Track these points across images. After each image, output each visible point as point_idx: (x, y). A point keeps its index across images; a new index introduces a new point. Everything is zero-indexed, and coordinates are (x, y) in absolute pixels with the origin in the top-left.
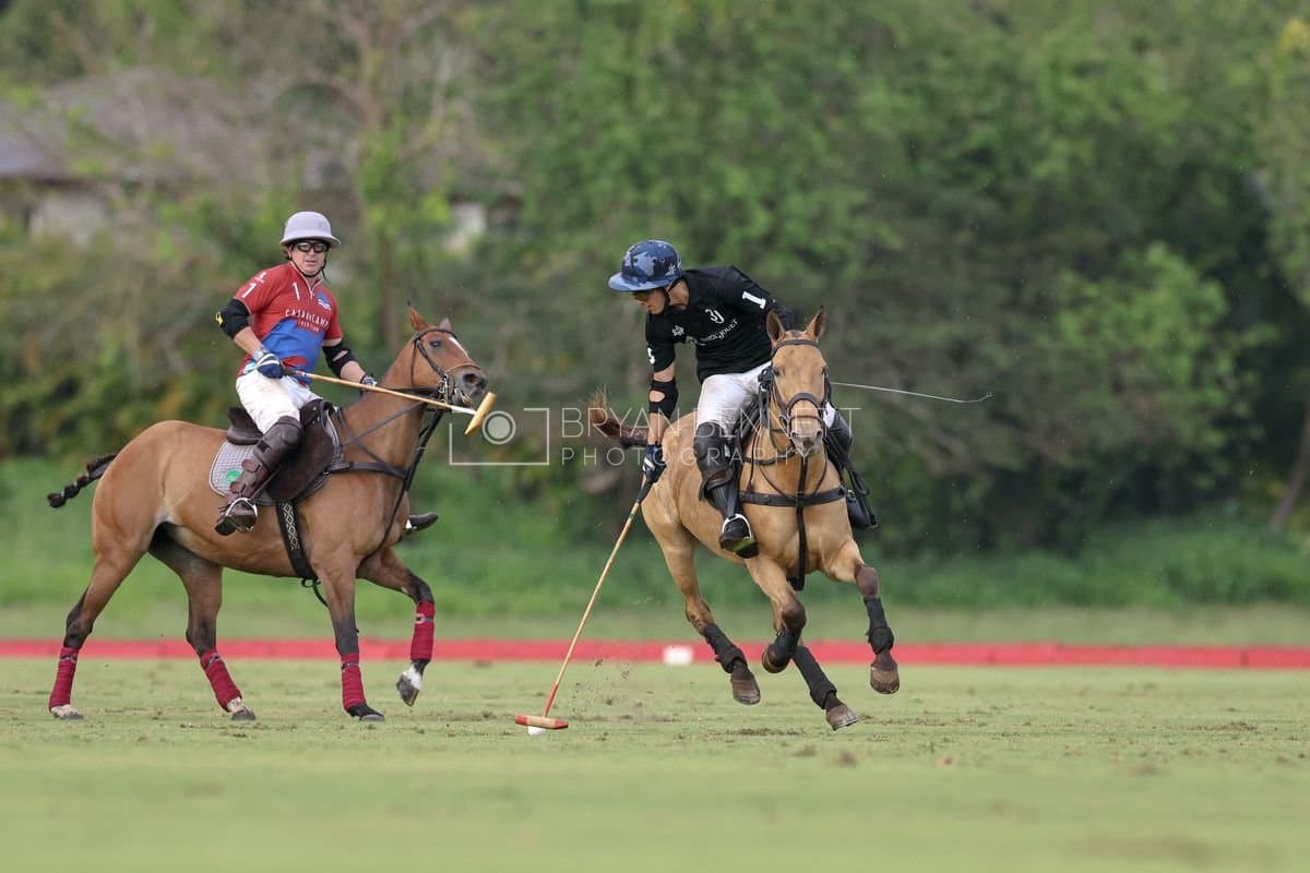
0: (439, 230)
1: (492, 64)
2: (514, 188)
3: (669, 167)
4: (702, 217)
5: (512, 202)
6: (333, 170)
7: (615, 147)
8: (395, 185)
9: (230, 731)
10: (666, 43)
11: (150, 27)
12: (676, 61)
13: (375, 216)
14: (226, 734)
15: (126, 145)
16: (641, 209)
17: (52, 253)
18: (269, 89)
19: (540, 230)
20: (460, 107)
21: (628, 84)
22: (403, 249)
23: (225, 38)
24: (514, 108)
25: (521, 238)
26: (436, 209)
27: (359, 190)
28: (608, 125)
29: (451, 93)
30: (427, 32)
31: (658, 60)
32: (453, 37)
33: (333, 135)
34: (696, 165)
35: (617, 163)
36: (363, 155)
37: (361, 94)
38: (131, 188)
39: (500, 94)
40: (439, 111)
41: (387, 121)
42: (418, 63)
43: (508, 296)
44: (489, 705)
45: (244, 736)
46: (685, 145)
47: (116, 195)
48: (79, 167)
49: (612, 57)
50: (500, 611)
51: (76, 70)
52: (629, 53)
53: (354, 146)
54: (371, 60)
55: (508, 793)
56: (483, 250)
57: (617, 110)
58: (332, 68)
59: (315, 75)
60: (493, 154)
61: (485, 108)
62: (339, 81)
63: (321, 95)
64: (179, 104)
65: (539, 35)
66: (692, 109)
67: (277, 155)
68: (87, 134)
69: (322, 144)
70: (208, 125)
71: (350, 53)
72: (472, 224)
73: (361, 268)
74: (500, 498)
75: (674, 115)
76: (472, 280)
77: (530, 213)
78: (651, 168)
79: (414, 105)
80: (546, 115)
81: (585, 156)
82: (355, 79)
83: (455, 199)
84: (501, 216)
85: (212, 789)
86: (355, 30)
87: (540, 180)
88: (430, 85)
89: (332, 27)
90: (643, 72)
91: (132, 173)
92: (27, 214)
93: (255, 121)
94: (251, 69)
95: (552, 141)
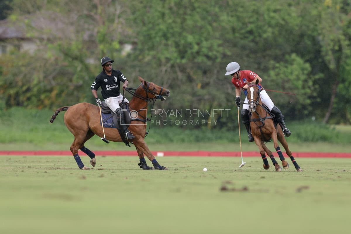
2: (136, 40)
3: (173, 35)
4: (181, 47)
5: (136, 43)
6: (91, 36)
7: (160, 30)
8: (106, 39)
10: (172, 4)
12: (175, 9)
13: (101, 47)
16: (166, 45)
19: (142, 51)
20: (122, 20)
21: (163, 15)
23: (64, 3)
24: (135, 20)
26: (116, 45)
27: (97, 40)
28: (158, 25)
29: (119, 17)
31: (170, 9)
33: (91, 27)
34: (180, 34)
35: (160, 34)
36: (98, 32)
37: (97, 17)
38: (41, 40)
39: (132, 17)
40: (116, 21)
41: (104, 23)
42: (112, 9)
43: (133, 67)
46: (177, 29)
47: (38, 41)
48: (28, 35)
49: (159, 8)
51: (28, 12)
52: (164, 7)
53: (96, 30)
54: (100, 8)
57: (160, 21)
58: (90, 11)
59: (87, 12)
60: (130, 31)
61: (128, 20)
62: (92, 14)
63: (88, 17)
64: (53, 20)
65: (142, 2)
66: (179, 20)
67: (78, 32)
68: (30, 27)
69: (88, 29)
70: (60, 25)
71: (95, 7)
72: (128, 48)
75: (174, 22)
77: (139, 46)
78: (169, 35)
79: (111, 20)
80: (143, 22)
81: (153, 33)
82: (96, 13)
83: (122, 43)
87: (142, 38)
88: (114, 15)
89: (90, 0)
90: (167, 11)
91: (42, 36)
93: (72, 24)
94: (70, 11)
95: (145, 29)
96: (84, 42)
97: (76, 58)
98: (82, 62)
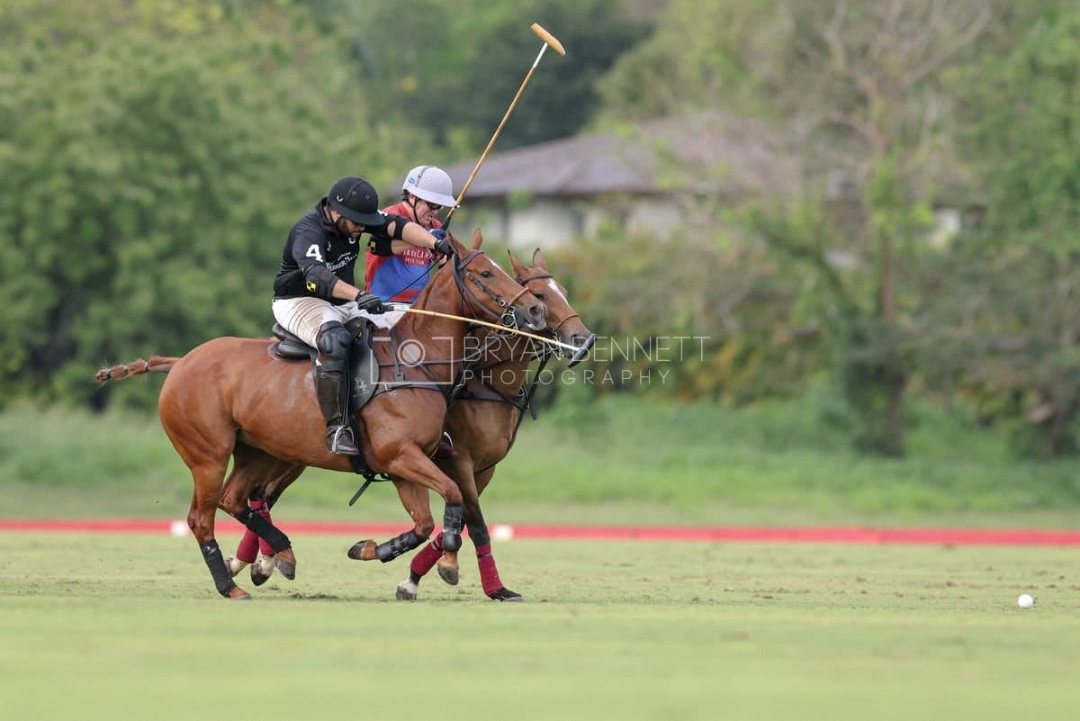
0: (925, 230)
1: (968, 108)
2: (980, 199)
5: (978, 210)
6: (847, 186)
7: (1055, 170)
8: (894, 196)
9: (761, 594)
11: (718, 82)
13: (878, 219)
14: (757, 596)
15: (697, 166)
16: (1074, 215)
17: (642, 245)
18: (802, 126)
19: (999, 229)
20: (942, 140)
21: (1067, 124)
22: (898, 243)
23: (770, 89)
24: (982, 141)
25: (984, 235)
26: (922, 213)
27: (867, 200)
28: (1050, 153)
29: (936, 129)
30: (919, 85)
32: (939, 88)
33: (849, 160)
35: (1057, 181)
36: (871, 174)
37: (869, 130)
38: (701, 198)
39: (972, 130)
40: (927, 142)
41: (888, 149)
42: (912, 108)
43: (974, 278)
44: (952, 577)
45: (771, 598)
47: (690, 204)
48: (664, 182)
49: (1055, 103)
50: (964, 508)
51: (662, 112)
52: (1068, 100)
53: (864, 167)
54: (878, 105)
55: (959, 642)
56: (957, 244)
57: (1057, 142)
58: (848, 110)
59: (836, 116)
60: (966, 173)
61: (961, 141)
62: (854, 120)
63: (841, 131)
64: (736, 137)
65: (1002, 86)
67: (808, 173)
68: (669, 159)
69: (840, 166)
70: (757, 151)
71: (862, 99)
72: (949, 226)
73: (867, 257)
74: (966, 426)
76: (948, 266)
77: (992, 217)
79: (908, 138)
80: (1005, 145)
81: (1034, 177)
82: (866, 119)
83: (938, 206)
84: (971, 219)
85: (743, 637)
86: (866, 83)
87: (1000, 193)
88: (920, 123)
89: (850, 81)
91: (702, 186)
92: (623, 217)
93: (792, 149)
94: (790, 111)
95: (1009, 165)
96: (829, 205)
97: (801, 252)
98: (819, 261)
